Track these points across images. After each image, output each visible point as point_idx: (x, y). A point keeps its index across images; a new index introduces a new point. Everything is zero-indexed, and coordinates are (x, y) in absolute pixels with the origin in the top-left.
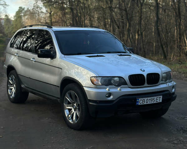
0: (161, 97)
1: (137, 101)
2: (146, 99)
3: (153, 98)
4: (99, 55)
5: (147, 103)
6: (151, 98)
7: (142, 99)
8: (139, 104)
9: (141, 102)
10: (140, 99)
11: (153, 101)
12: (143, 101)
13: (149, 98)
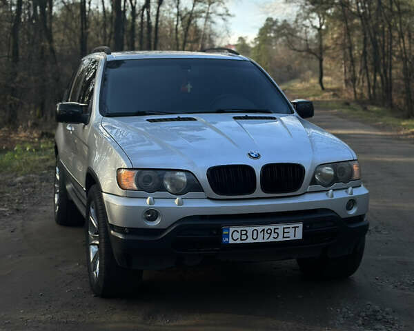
0: (301, 225)
1: (224, 233)
2: (250, 229)
3: (272, 227)
4: (182, 116)
5: (256, 241)
6: (266, 228)
7: (239, 229)
8: (231, 241)
9: (236, 235)
10: (232, 230)
11: (274, 235)
12: (241, 235)
13: (260, 228)
